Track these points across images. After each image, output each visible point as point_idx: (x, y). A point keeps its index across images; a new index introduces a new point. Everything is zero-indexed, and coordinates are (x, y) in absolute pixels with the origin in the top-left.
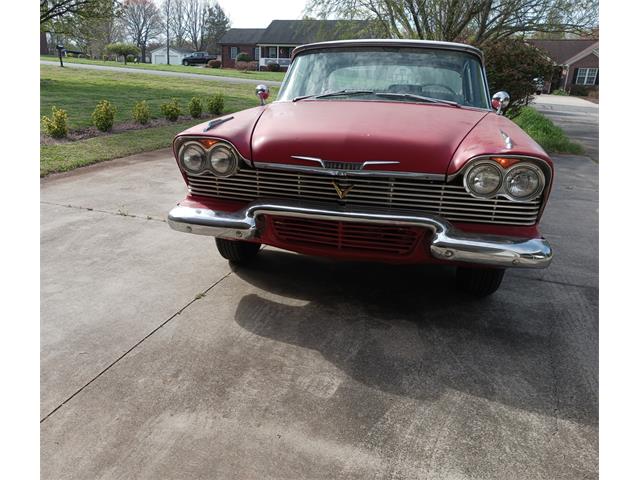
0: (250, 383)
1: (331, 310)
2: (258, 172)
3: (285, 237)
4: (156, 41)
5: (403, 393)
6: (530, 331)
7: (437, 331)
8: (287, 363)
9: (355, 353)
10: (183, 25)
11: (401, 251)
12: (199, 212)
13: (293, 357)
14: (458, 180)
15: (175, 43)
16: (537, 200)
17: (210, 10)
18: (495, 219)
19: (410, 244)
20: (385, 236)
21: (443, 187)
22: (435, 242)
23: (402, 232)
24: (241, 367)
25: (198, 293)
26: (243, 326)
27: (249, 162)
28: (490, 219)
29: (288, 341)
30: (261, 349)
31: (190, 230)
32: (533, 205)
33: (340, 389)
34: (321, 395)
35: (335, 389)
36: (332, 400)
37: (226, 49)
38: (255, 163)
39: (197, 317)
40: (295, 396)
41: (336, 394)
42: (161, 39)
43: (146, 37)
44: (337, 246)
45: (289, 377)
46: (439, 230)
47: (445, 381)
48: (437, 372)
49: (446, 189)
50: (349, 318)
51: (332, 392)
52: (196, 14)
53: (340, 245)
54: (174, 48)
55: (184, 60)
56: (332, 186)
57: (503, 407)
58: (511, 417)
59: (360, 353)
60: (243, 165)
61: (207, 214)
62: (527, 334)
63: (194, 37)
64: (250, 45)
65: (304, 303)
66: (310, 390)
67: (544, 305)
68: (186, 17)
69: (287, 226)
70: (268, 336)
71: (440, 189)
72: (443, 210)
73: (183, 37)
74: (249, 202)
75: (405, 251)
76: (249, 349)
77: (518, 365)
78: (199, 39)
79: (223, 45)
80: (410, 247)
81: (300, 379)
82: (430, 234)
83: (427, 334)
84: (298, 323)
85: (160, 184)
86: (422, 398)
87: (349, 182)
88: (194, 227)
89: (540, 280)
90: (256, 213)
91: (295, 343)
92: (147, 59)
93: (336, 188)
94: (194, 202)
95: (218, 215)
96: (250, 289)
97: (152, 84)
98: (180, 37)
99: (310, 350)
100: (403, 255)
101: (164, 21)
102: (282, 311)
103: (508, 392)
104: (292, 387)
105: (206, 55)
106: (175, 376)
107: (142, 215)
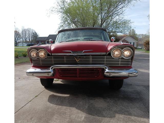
0: (56, 119)
1: (77, 96)
2: (53, 57)
3: (62, 75)
4: (20, 41)
5: (104, 117)
6: (134, 97)
7: (109, 99)
8: (67, 112)
9: (87, 107)
10: (27, 37)
11: (96, 76)
12: (35, 70)
13: (68, 110)
14: (110, 54)
15: (24, 41)
16: (131, 58)
17: (33, 33)
18: (121, 65)
19: (98, 74)
20: (91, 72)
21: (105, 56)
22: (105, 72)
23: (95, 71)
24: (52, 114)
25: (36, 96)
26: (51, 103)
27: (50, 54)
28: (119, 65)
29: (66, 106)
30: (58, 109)
31: (33, 75)
32: (130, 60)
33: (85, 117)
34: (79, 120)
35: (84, 118)
36: (83, 121)
37: (38, 42)
38: (52, 54)
39: (36, 102)
40: (71, 121)
41: (84, 119)
42: (21, 41)
43: (17, 40)
44: (77, 77)
45: (68, 116)
46: (106, 68)
47: (116, 112)
48: (113, 110)
49: (106, 57)
50: (83, 98)
51: (83, 118)
52: (30, 34)
53: (78, 76)
54: (24, 42)
55: (27, 45)
56: (75, 59)
57: (135, 117)
58: (139, 120)
59: (88, 107)
60: (48, 55)
61: (38, 70)
62: (134, 98)
63: (30, 40)
64: (44, 41)
65: (68, 95)
66: (76, 119)
67: (135, 90)
68: (27, 35)
69: (62, 72)
70: (59, 105)
71: (105, 57)
72: (106, 63)
73: (27, 40)
74: (50, 66)
75: (97, 76)
76: (54, 109)
77: (135, 106)
78: (31, 40)
79: (37, 41)
80: (98, 75)
81: (72, 116)
82: (103, 70)
83: (106, 100)
84: (68, 101)
85: (22, 70)
86: (111, 117)
87: (79, 57)
88: (34, 74)
89: (131, 85)
90: (53, 68)
91: (68, 106)
92: (17, 45)
93: (76, 59)
94: (34, 68)
95: (41, 70)
96: (52, 93)
97: (19, 50)
98: (26, 40)
99: (73, 108)
100: (96, 77)
101: (22, 36)
102: (63, 98)
103: (135, 113)
104: (70, 119)
105: (33, 43)
106: (31, 119)
107: (17, 78)
